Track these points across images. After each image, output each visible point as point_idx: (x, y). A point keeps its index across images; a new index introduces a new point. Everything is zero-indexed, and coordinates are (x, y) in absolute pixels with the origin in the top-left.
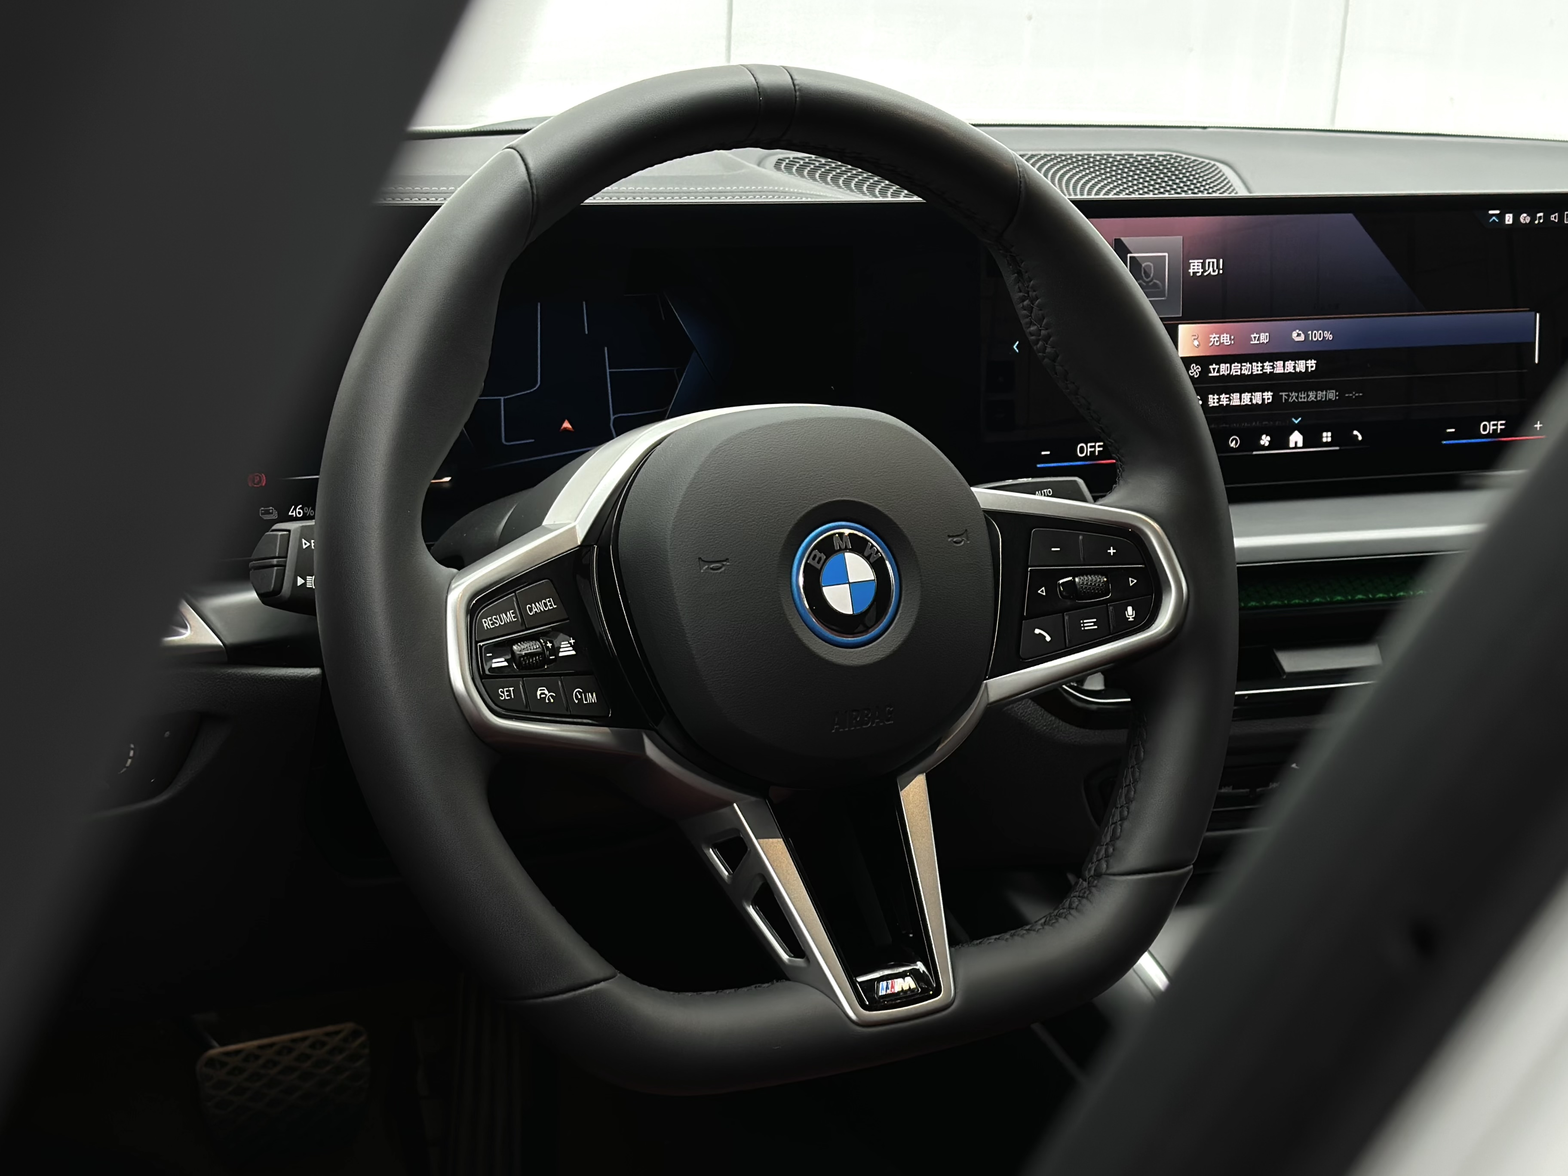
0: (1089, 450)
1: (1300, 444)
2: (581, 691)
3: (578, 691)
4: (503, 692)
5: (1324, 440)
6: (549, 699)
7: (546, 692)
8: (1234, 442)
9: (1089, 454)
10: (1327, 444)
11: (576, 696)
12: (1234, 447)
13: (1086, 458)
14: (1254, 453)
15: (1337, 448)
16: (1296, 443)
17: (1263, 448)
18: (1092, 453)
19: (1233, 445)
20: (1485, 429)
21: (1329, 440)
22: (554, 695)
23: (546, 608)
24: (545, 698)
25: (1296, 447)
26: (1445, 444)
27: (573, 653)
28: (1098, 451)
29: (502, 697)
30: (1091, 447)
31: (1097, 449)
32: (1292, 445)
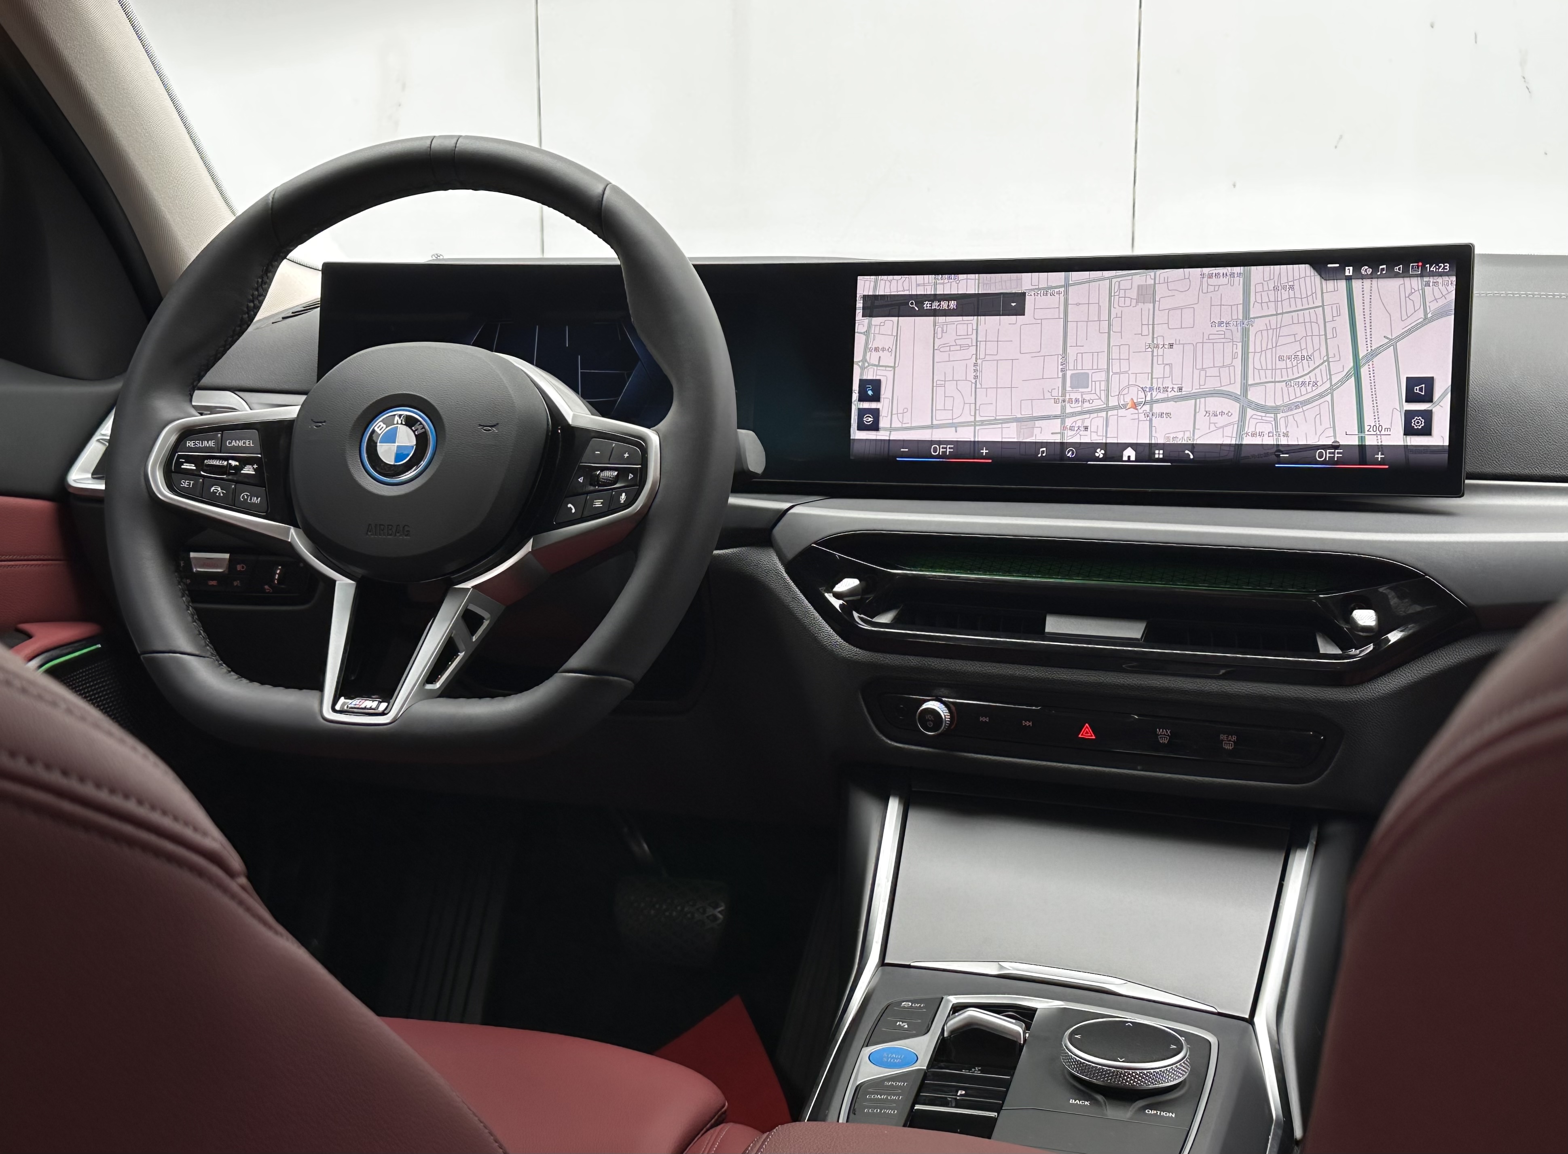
0: (941, 450)
1: (1133, 458)
2: (249, 494)
3: (247, 495)
4: (185, 483)
5: (1157, 456)
6: (220, 493)
7: (219, 489)
8: (1071, 452)
9: (941, 454)
10: (1159, 460)
11: (243, 496)
12: (1071, 456)
13: (938, 456)
14: (1089, 463)
15: (1170, 464)
16: (1129, 457)
17: (1098, 459)
18: (944, 452)
19: (1069, 455)
20: (1321, 457)
21: (1161, 456)
22: (225, 492)
23: (244, 444)
24: (217, 492)
25: (1129, 461)
26: (1278, 467)
27: (254, 473)
28: (949, 451)
29: (183, 485)
30: (943, 448)
31: (948, 450)
32: (1125, 458)
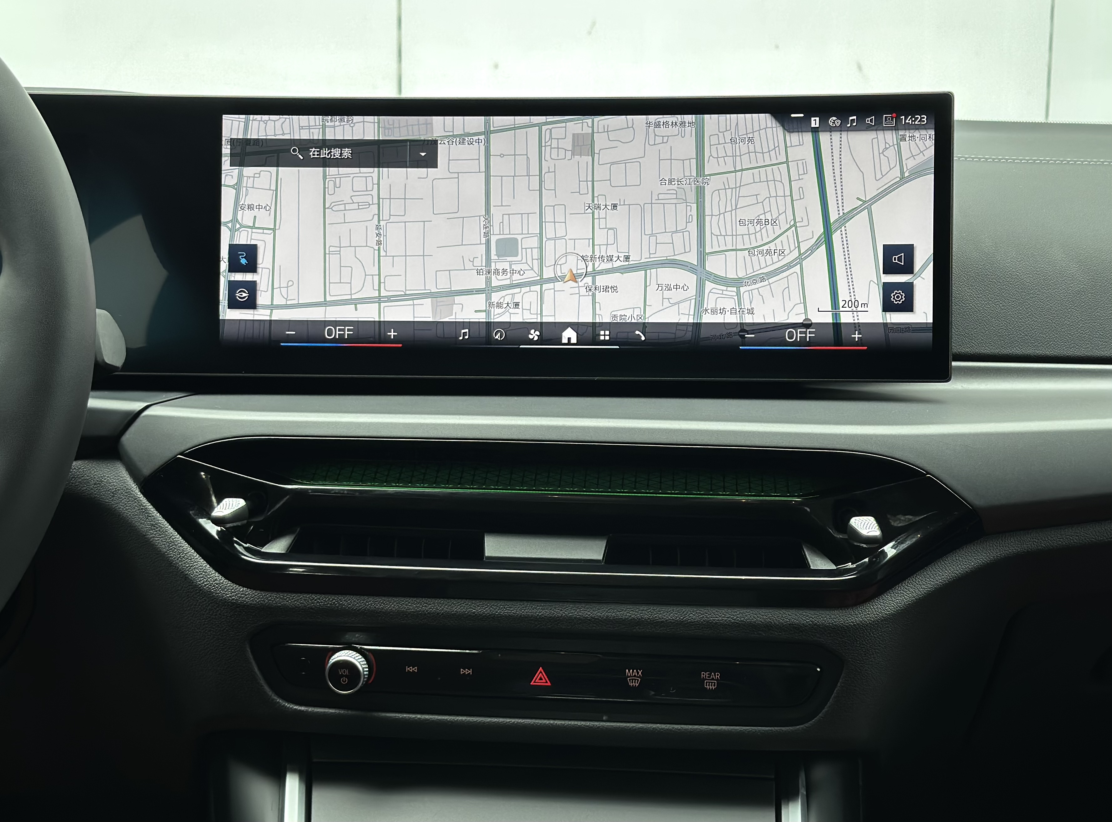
0: (338, 332)
1: (574, 340)
5: (602, 337)
8: (499, 334)
9: (337, 337)
10: (604, 343)
12: (499, 339)
13: (334, 340)
14: (521, 347)
15: (618, 347)
16: (569, 339)
17: (532, 342)
18: (341, 335)
19: (497, 337)
20: (791, 337)
21: (607, 337)
25: (569, 343)
26: (742, 349)
30: (340, 330)
31: (347, 333)
32: (565, 341)
